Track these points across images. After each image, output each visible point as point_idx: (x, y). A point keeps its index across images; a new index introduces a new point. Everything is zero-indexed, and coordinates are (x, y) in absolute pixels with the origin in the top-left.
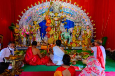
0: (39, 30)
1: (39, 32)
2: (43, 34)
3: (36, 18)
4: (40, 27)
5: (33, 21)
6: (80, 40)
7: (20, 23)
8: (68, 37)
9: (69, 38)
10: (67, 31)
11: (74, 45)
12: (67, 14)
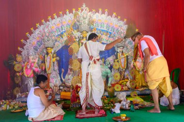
0: (56, 63)
1: (56, 68)
2: (63, 70)
3: (51, 41)
4: (58, 58)
5: (46, 48)
6: (128, 79)
7: (23, 53)
8: (107, 73)
9: (109, 75)
10: (105, 62)
11: (118, 88)
12: (102, 33)
